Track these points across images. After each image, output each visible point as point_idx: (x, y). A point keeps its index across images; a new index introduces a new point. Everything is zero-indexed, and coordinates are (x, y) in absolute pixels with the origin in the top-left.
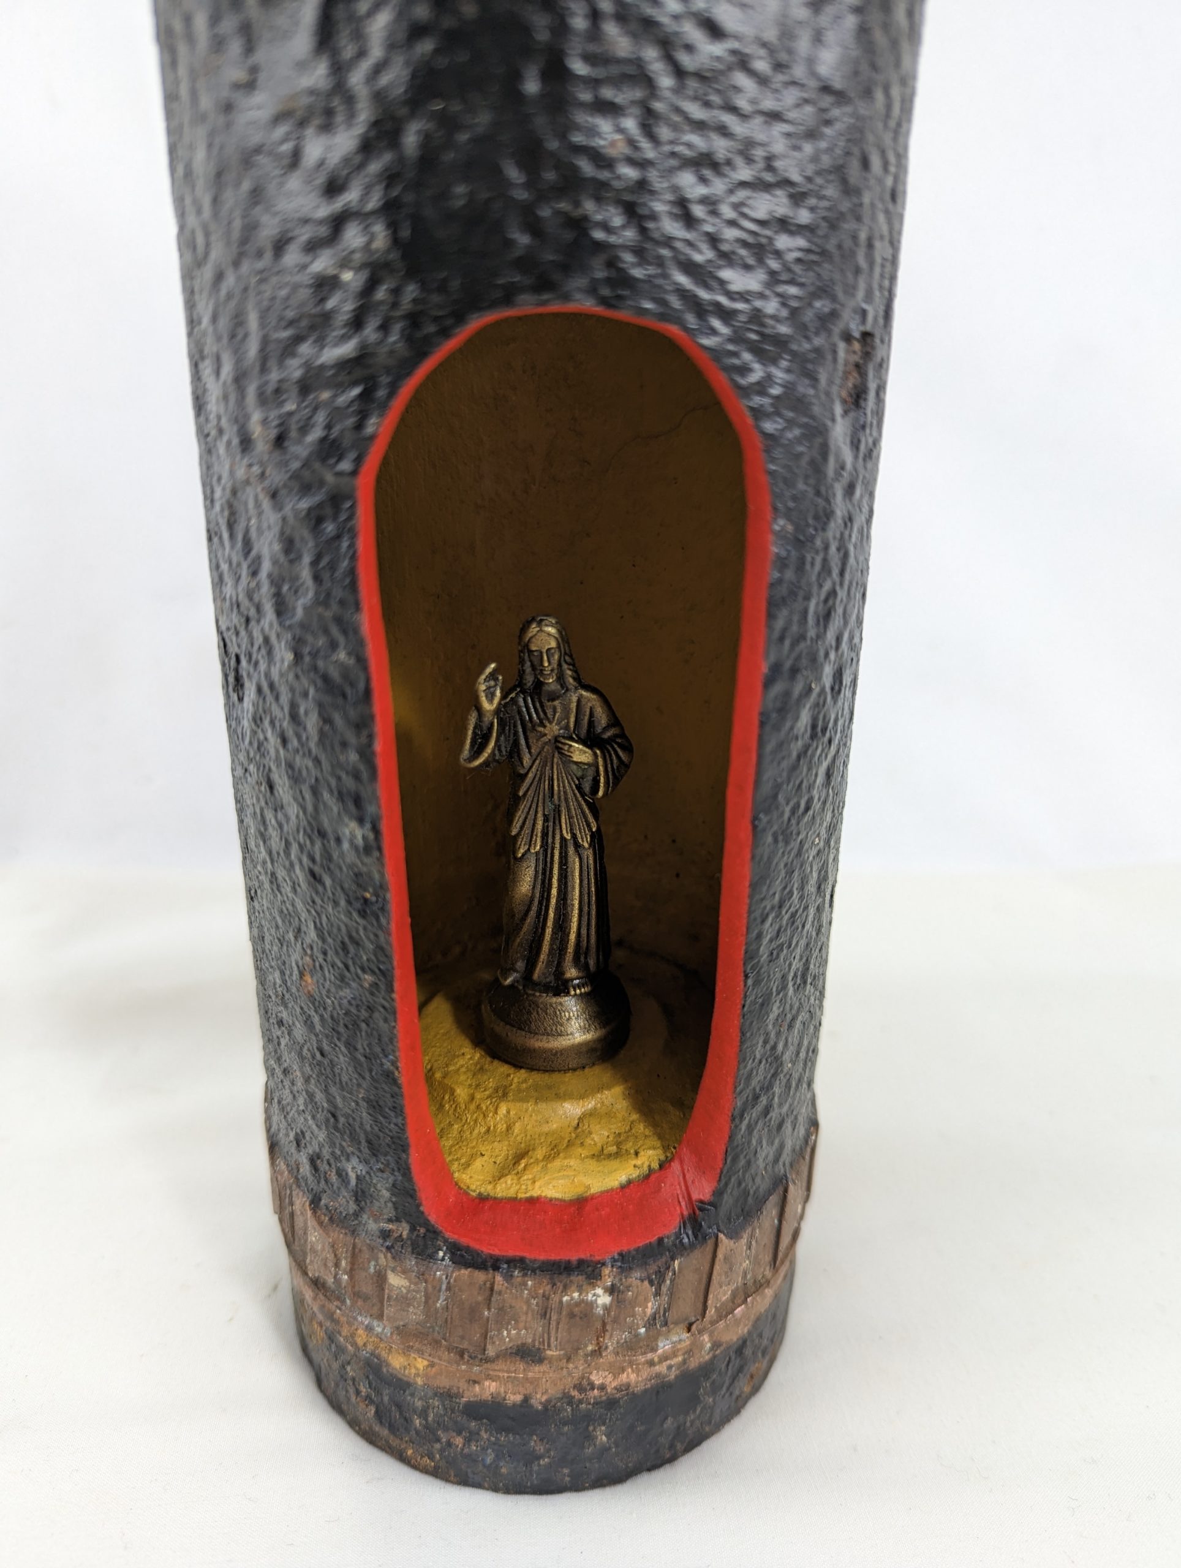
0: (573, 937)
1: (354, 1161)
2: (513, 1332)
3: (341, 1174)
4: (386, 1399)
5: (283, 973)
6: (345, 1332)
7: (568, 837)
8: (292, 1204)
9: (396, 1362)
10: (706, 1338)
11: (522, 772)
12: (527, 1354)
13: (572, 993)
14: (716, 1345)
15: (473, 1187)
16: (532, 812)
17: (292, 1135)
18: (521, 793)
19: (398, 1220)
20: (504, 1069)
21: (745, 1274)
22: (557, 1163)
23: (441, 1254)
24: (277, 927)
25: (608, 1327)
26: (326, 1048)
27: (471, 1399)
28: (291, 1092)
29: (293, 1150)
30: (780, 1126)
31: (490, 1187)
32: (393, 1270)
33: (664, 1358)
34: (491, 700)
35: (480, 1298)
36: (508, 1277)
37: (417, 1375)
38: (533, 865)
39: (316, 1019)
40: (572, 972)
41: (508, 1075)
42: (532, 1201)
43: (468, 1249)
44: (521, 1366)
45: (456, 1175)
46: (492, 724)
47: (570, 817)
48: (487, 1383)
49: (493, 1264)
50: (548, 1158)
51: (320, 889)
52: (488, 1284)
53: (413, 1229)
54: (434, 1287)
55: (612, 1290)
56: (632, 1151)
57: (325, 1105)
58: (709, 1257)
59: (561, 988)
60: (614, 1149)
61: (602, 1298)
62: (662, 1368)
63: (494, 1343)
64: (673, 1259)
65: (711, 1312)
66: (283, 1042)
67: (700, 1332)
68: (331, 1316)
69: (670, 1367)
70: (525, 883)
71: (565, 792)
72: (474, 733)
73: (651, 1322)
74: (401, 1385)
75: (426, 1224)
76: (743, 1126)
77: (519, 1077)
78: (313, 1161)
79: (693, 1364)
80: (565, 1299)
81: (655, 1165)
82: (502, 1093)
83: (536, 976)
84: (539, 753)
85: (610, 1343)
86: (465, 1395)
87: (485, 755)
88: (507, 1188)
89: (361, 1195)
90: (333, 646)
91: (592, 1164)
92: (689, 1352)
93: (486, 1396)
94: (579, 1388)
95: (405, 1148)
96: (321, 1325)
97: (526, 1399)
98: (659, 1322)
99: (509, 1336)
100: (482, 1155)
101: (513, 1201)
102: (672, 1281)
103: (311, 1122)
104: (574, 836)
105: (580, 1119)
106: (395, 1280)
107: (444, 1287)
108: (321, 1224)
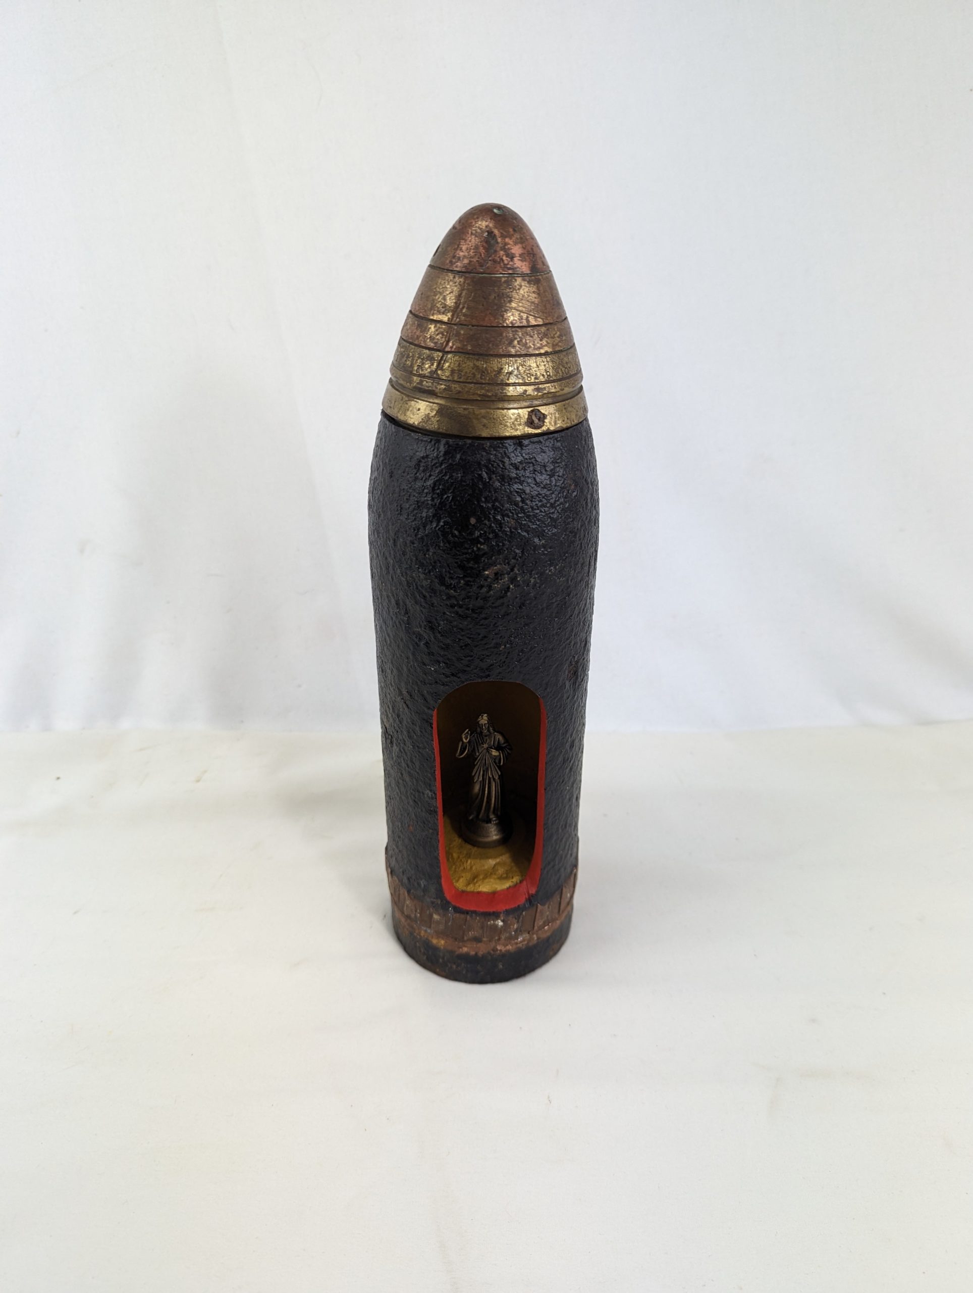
0: (493, 805)
1: (423, 880)
2: (473, 933)
3: (419, 884)
4: (430, 953)
5: (402, 824)
6: (417, 932)
7: (491, 776)
8: (399, 891)
9: (435, 941)
10: (535, 936)
11: (476, 757)
12: (477, 940)
13: (492, 822)
14: (538, 939)
15: (460, 888)
16: (479, 770)
17: (401, 870)
18: (476, 763)
19: (437, 898)
20: (469, 846)
21: (547, 917)
22: (487, 880)
23: (450, 909)
24: (401, 811)
25: (502, 932)
26: (416, 847)
27: (459, 953)
28: (402, 857)
29: (401, 874)
30: (559, 870)
31: (465, 888)
32: (435, 913)
33: (521, 942)
34: (466, 739)
35: (462, 923)
36: (471, 916)
37: (441, 946)
38: (479, 785)
39: (413, 839)
40: (492, 816)
41: (471, 849)
42: (479, 893)
43: (459, 908)
44: (475, 943)
45: (455, 884)
46: (466, 746)
47: (492, 771)
48: (464, 948)
49: (467, 912)
50: (484, 878)
51: (417, 805)
52: (465, 919)
53: (442, 901)
54: (448, 919)
55: (503, 921)
56: (511, 876)
57: (414, 863)
58: (535, 910)
59: (489, 821)
60: (505, 875)
61: (500, 923)
62: (520, 945)
63: (466, 936)
64: (523, 911)
65: (536, 928)
66: (400, 843)
67: (533, 934)
68: (412, 927)
69: (523, 945)
70: (477, 788)
71: (490, 763)
72: (461, 748)
73: (516, 931)
74: (436, 949)
75: (446, 900)
76: (545, 872)
77: (474, 850)
78: (408, 879)
79: (531, 944)
80: (489, 923)
81: (518, 882)
82: (469, 856)
83: (481, 816)
84: (481, 752)
85: (503, 937)
86: (457, 952)
87: (464, 754)
88: (470, 888)
89: (425, 890)
90: (425, 748)
91: (498, 881)
92: (529, 941)
93: (464, 952)
94: (493, 950)
95: (440, 878)
96: (407, 929)
97: (476, 954)
98: (519, 932)
99: (471, 934)
100: (463, 877)
101: (473, 893)
102: (523, 918)
103: (408, 867)
104: (493, 776)
105: (495, 865)
106: (436, 917)
107: (451, 919)
108: (411, 898)
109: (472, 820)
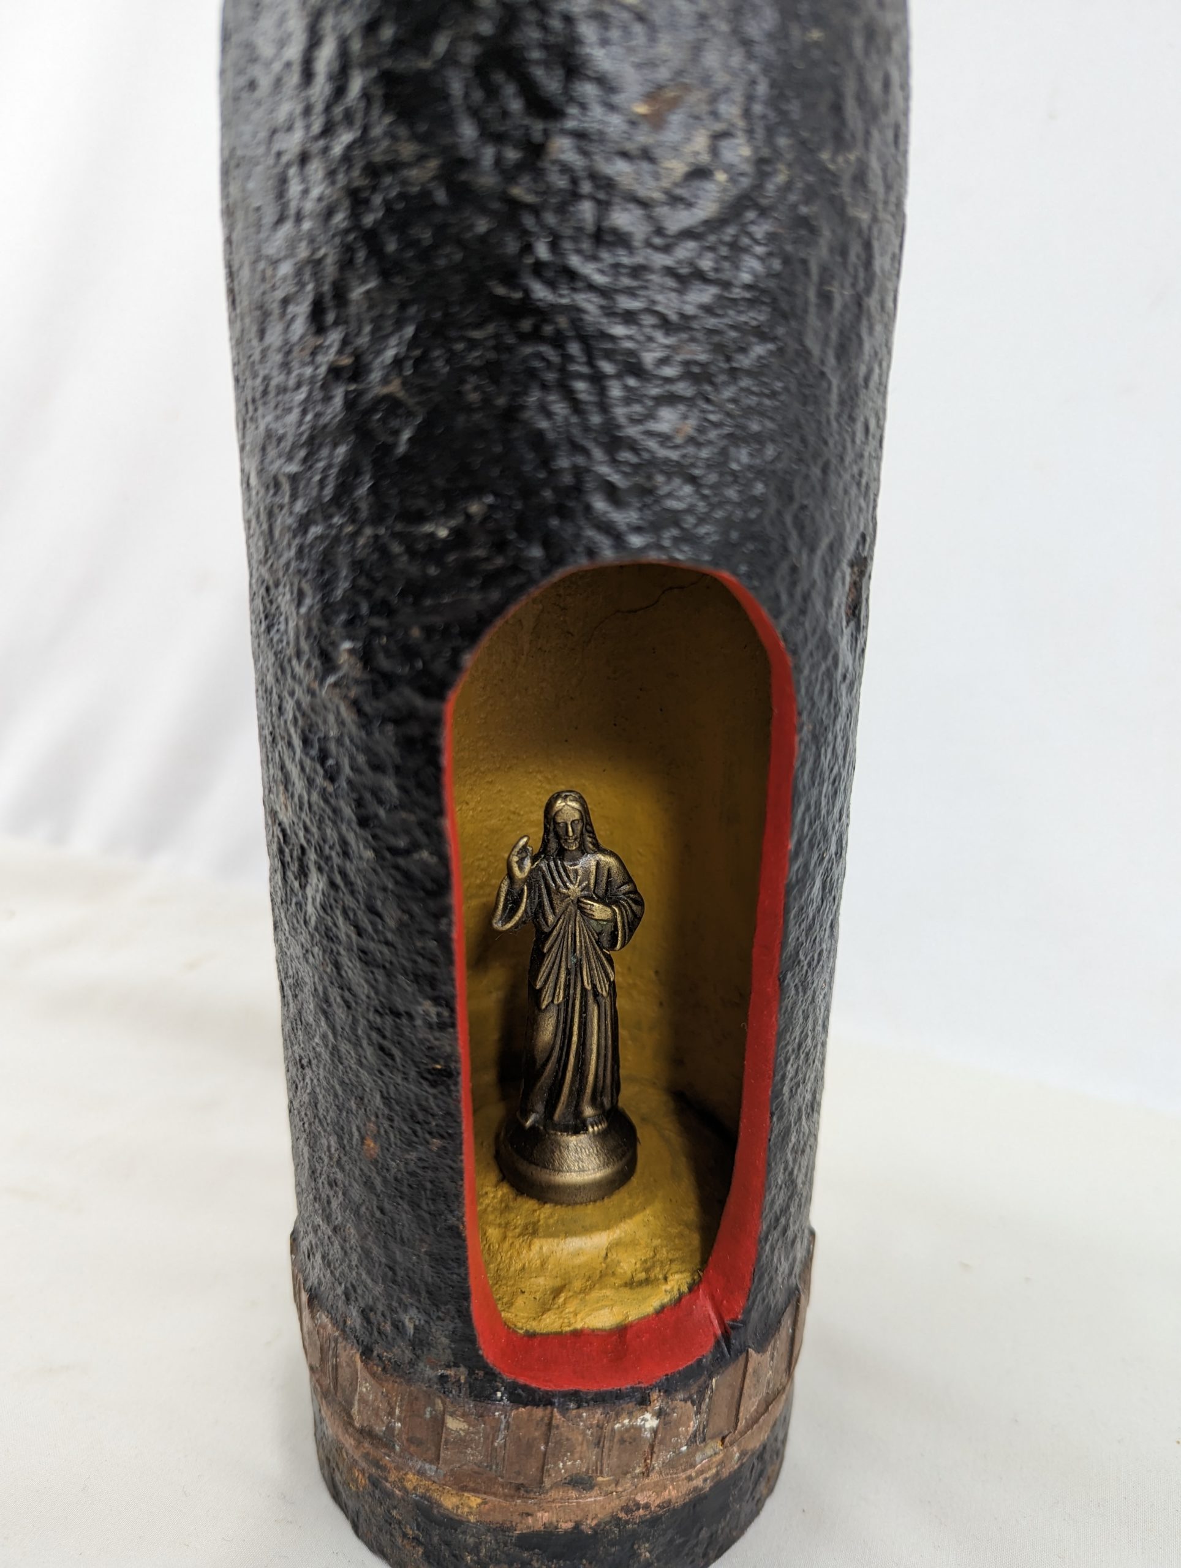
0: (591, 1078)
1: (413, 1312)
2: (569, 1463)
3: (398, 1326)
4: (436, 1539)
5: (340, 1138)
6: (393, 1477)
7: (589, 987)
8: (336, 1356)
9: (449, 1501)
10: (735, 1449)
11: (547, 930)
12: (581, 1482)
13: (591, 1130)
14: (743, 1454)
15: (519, 1325)
16: (556, 967)
17: (340, 1290)
18: (545, 950)
19: (456, 1365)
20: (530, 1204)
21: (769, 1383)
22: (595, 1294)
23: (499, 1394)
24: (336, 1096)
25: (656, 1449)
26: (387, 1206)
27: (524, 1531)
28: (342, 1248)
29: (340, 1303)
30: (793, 1242)
31: (534, 1324)
32: (452, 1415)
33: (702, 1472)
34: (521, 868)
35: (537, 1434)
36: (564, 1411)
37: (471, 1513)
38: (555, 1015)
39: (378, 1182)
40: (588, 1111)
41: (535, 1211)
42: (577, 1334)
43: (525, 1387)
44: (573, 1494)
45: (503, 1314)
46: (522, 890)
47: (591, 970)
48: (539, 1514)
49: (545, 1400)
50: (585, 1291)
51: (389, 1061)
52: (546, 1420)
53: (471, 1373)
54: (492, 1428)
55: (659, 1414)
56: (661, 1276)
57: (383, 1260)
58: (741, 1372)
59: (578, 1127)
60: (643, 1275)
61: (649, 1421)
62: (698, 1482)
63: (550, 1475)
64: (711, 1378)
65: (742, 1424)
66: (335, 1204)
67: (732, 1444)
68: (377, 1464)
69: (705, 1480)
70: (548, 1030)
71: (586, 947)
72: (506, 899)
73: (692, 1441)
74: (452, 1523)
75: (485, 1368)
76: (767, 1248)
77: (545, 1213)
78: (364, 1313)
79: (725, 1473)
80: (617, 1426)
81: (685, 1289)
82: (532, 1231)
83: (556, 1117)
84: (563, 913)
85: (657, 1464)
86: (518, 1528)
87: (516, 918)
88: (550, 1323)
89: (420, 1343)
90: (415, 846)
91: (626, 1293)
92: (722, 1463)
93: (539, 1526)
94: (627, 1509)
95: (466, 1296)
96: (363, 1471)
97: (577, 1525)
98: (698, 1438)
99: (564, 1466)
100: (523, 1292)
101: (558, 1336)
102: (710, 1398)
103: (364, 1276)
104: (594, 987)
105: (608, 1249)
106: (454, 1424)
107: (503, 1426)
108: (373, 1375)
109: (532, 1127)
